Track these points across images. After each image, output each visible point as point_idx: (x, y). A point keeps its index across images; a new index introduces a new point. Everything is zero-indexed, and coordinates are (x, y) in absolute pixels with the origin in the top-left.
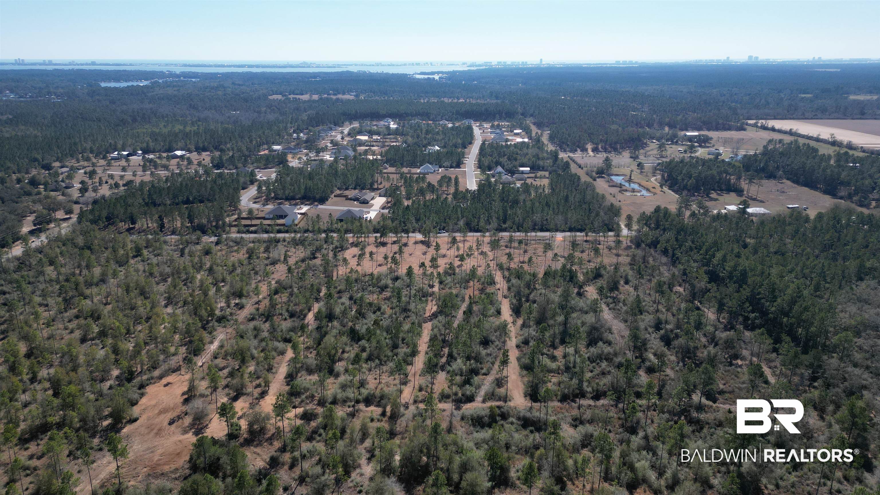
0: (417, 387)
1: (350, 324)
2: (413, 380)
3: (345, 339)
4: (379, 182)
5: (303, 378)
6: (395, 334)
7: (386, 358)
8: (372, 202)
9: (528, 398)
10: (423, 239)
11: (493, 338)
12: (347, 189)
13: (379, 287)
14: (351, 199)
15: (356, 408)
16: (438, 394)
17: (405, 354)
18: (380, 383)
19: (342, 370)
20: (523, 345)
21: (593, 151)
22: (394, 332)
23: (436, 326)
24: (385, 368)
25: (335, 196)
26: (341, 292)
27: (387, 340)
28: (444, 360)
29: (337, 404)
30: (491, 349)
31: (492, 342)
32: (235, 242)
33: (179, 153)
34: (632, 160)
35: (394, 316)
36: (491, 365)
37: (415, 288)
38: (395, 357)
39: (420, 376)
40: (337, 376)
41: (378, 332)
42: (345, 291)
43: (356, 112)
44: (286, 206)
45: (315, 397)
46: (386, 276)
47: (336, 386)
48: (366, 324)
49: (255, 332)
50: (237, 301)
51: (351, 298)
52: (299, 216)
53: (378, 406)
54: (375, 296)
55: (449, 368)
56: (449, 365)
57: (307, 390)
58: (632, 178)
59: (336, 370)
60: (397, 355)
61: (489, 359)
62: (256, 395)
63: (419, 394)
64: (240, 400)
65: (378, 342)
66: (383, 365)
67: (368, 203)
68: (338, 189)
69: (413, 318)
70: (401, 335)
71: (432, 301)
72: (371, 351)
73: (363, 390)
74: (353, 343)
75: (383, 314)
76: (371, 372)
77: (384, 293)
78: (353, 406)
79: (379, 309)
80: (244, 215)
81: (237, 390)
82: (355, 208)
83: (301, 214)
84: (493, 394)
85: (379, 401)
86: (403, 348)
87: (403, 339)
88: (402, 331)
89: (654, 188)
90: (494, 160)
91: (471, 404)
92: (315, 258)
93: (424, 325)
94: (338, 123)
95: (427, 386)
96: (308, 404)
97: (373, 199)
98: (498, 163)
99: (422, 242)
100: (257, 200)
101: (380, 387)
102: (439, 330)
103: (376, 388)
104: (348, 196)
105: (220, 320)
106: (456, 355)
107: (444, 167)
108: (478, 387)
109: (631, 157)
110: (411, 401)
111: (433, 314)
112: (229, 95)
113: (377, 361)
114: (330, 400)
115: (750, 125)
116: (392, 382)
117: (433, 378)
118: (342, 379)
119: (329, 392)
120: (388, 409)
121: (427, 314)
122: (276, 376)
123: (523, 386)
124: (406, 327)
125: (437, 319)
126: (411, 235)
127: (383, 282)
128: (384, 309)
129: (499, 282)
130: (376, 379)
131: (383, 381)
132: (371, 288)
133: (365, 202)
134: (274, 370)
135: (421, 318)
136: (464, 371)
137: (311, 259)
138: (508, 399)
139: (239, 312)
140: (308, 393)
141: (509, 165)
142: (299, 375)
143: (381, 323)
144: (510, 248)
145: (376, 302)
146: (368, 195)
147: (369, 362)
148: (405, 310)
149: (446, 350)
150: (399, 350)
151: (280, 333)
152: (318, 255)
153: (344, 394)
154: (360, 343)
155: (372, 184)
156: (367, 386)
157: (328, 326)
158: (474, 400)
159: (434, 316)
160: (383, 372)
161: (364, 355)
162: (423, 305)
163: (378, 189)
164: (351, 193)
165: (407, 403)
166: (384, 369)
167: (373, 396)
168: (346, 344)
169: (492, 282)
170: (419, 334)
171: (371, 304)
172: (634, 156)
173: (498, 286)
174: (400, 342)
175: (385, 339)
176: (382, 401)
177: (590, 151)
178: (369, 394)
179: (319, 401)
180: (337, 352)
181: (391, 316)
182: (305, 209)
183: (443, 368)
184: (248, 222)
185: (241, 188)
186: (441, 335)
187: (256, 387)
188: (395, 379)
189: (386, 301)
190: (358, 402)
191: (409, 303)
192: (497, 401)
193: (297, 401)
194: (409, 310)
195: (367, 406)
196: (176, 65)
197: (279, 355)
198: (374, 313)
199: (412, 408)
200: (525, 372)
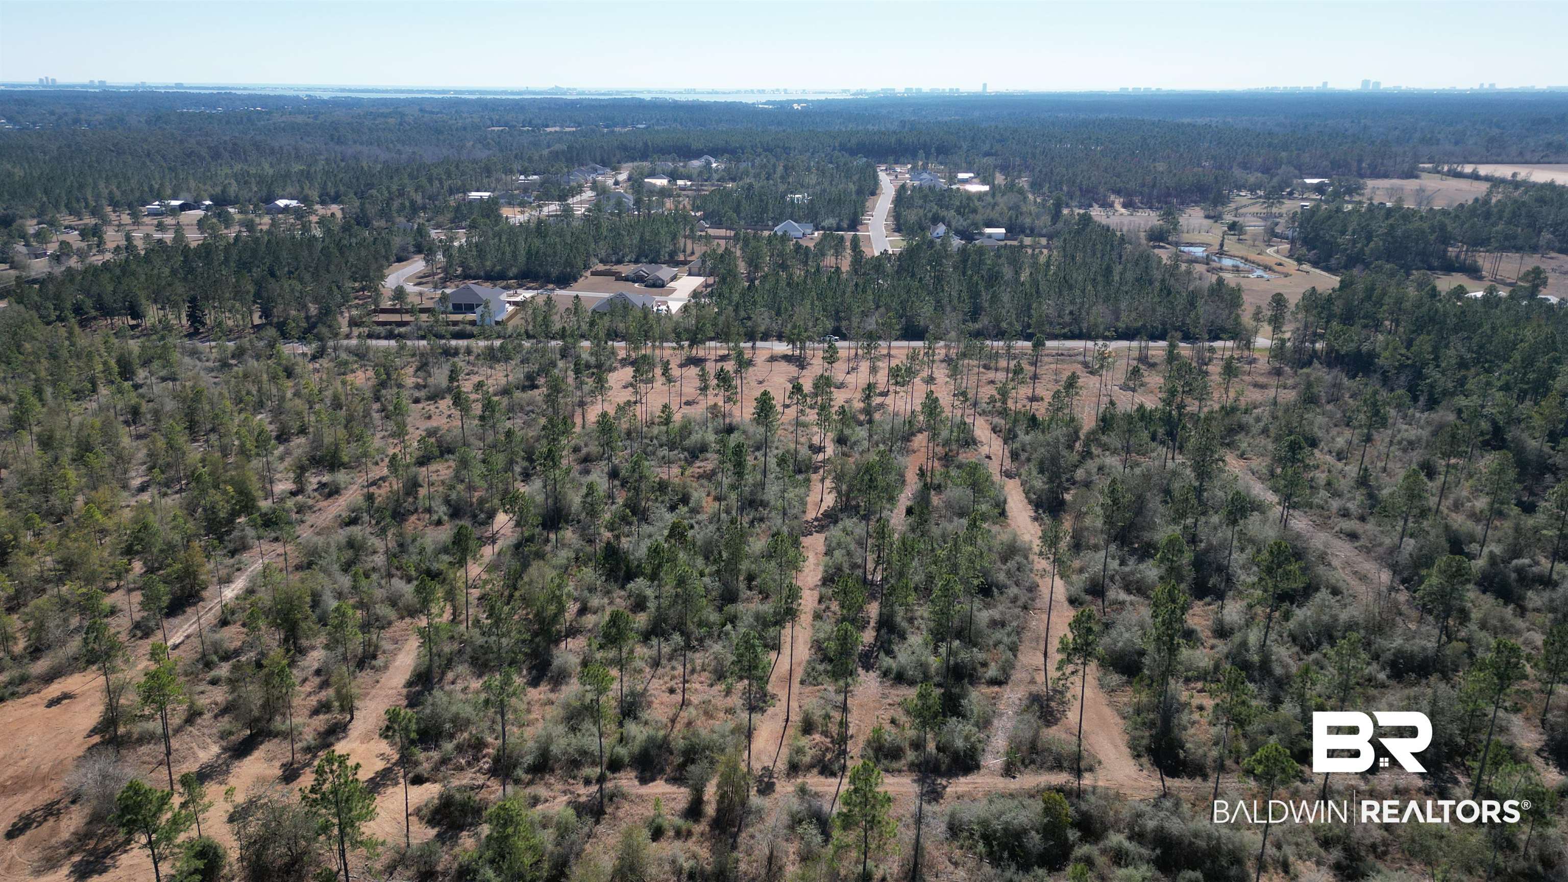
0: (796, 718)
1: (607, 535)
2: (783, 695)
3: (589, 574)
4: (688, 251)
5: (459, 686)
6: (728, 563)
7: (703, 630)
8: (672, 284)
9: (1144, 760)
10: (790, 353)
11: (1002, 577)
12: (619, 262)
13: (684, 449)
14: (626, 279)
15: (609, 786)
16: (861, 741)
17: (758, 617)
18: (684, 704)
19: (574, 661)
20: (1089, 598)
21: (1125, 206)
22: (725, 555)
23: (839, 544)
24: (699, 658)
25: (593, 274)
26: (591, 461)
27: (706, 580)
28: (868, 636)
29: (552, 771)
30: (1001, 608)
31: (1002, 588)
32: (357, 355)
33: (282, 203)
34: (1210, 221)
35: (723, 516)
36: (1010, 654)
37: (776, 452)
38: (729, 627)
39: (802, 682)
40: (559, 679)
41: (682, 556)
42: (600, 458)
43: (646, 144)
44: (484, 290)
45: (486, 745)
46: (705, 423)
47: (553, 712)
48: (650, 536)
49: (349, 554)
50: (325, 479)
51: (614, 474)
52: (510, 308)
53: (678, 780)
54: (675, 470)
55: (887, 661)
56: (890, 653)
57: (460, 723)
58: (1225, 248)
59: (556, 663)
60: (733, 620)
61: (999, 634)
62: (309, 736)
63: (805, 742)
64: (256, 754)
65: (681, 581)
66: (693, 649)
67: (663, 286)
68: (601, 261)
69: (776, 521)
70: (745, 566)
71: (823, 480)
72: (658, 608)
73: (632, 728)
74: (613, 586)
75: (694, 511)
76: (660, 671)
77: (698, 464)
78: (601, 779)
79: (685, 500)
80: (387, 304)
81: (252, 723)
82: (636, 293)
83: (515, 303)
84: (1033, 747)
85: (682, 766)
86: (749, 600)
87: (750, 578)
88: (747, 556)
89: (1280, 264)
90: (930, 215)
91: (970, 778)
92: (534, 387)
93: (806, 541)
94: (609, 162)
95: (827, 717)
96: (461, 769)
97: (674, 278)
98: (936, 220)
99: (787, 358)
100: (424, 280)
101: (685, 715)
102: (849, 553)
103: (673, 721)
104: (620, 273)
105: (270, 522)
106: (904, 624)
107: (823, 228)
108: (985, 723)
109: (1207, 217)
110: (782, 766)
111: (826, 515)
112: (409, 124)
113: (677, 638)
114: (529, 760)
115: (1424, 170)
116: (721, 702)
117: (846, 691)
118: (572, 690)
119: (529, 732)
120: (711, 792)
121: (811, 515)
122: (384, 678)
123: (1118, 720)
124: (758, 544)
125: (840, 525)
126: (759, 344)
127: (695, 438)
128: (699, 501)
129: (983, 439)
130: (672, 691)
131: (695, 699)
132: (664, 452)
133: (658, 285)
134: (380, 662)
135: (795, 523)
136: (933, 670)
137: (524, 389)
138: (1083, 765)
139: (325, 503)
140: (466, 735)
141: (960, 222)
142: (450, 675)
143: (690, 533)
144: (997, 370)
145: (677, 481)
146: (665, 272)
147: (654, 641)
148: (752, 503)
149: (873, 610)
150: (740, 607)
151: (415, 558)
152: (541, 381)
153: (574, 742)
154: (631, 586)
155: (672, 254)
156: (645, 715)
157: (547, 540)
158: (978, 767)
159: (830, 518)
160: (693, 671)
161: (641, 620)
162: (801, 491)
163: (685, 263)
164: (626, 269)
165: (768, 772)
166: (698, 662)
167: (664, 746)
168: (592, 590)
169: (970, 442)
170: (794, 565)
171: (662, 487)
172: (1212, 214)
173: (985, 450)
174: (742, 586)
175: (702, 575)
176: (691, 768)
177: (1118, 206)
178: (651, 740)
179: (497, 760)
180: (561, 609)
181: (715, 518)
182: (525, 295)
183: (867, 661)
184: (396, 318)
185: (392, 259)
186: (854, 566)
187: (315, 712)
188: (728, 692)
189: (704, 482)
190: (615, 765)
191: (763, 485)
192: (1051, 769)
193: (426, 759)
194: (764, 504)
195: (644, 780)
196: (325, 90)
197: (402, 618)
198: (672, 508)
199: (785, 788)
200: (1115, 679)
